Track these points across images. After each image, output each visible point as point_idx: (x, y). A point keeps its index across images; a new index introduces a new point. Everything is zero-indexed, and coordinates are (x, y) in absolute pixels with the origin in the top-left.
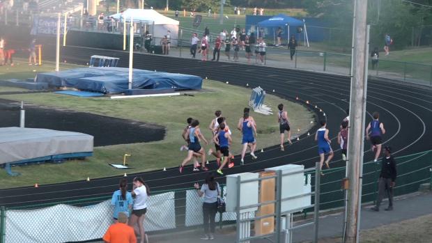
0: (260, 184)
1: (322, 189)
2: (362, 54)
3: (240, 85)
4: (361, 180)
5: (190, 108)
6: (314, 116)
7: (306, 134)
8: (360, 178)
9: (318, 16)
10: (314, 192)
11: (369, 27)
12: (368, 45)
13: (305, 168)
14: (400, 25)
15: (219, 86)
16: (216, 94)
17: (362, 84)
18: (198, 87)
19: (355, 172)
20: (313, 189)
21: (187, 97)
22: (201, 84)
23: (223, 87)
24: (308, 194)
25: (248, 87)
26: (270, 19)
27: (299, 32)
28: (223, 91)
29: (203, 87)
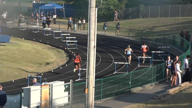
0: (41, 92)
1: (74, 93)
2: (94, 23)
3: (30, 40)
4: (94, 88)
5: (4, 52)
6: (69, 56)
7: (64, 65)
8: (93, 87)
9: (71, 3)
10: (69, 96)
11: (97, 9)
12: (96, 19)
13: (65, 83)
14: (113, 8)
15: (19, 41)
16: (18, 45)
17: (94, 39)
18: (8, 41)
19: (91, 85)
20: (69, 94)
21: (2, 47)
22: (9, 40)
23: (21, 41)
24: (67, 97)
25: (34, 41)
26: (46, 5)
27: (60, 11)
28: (22, 43)
29: (10, 41)
